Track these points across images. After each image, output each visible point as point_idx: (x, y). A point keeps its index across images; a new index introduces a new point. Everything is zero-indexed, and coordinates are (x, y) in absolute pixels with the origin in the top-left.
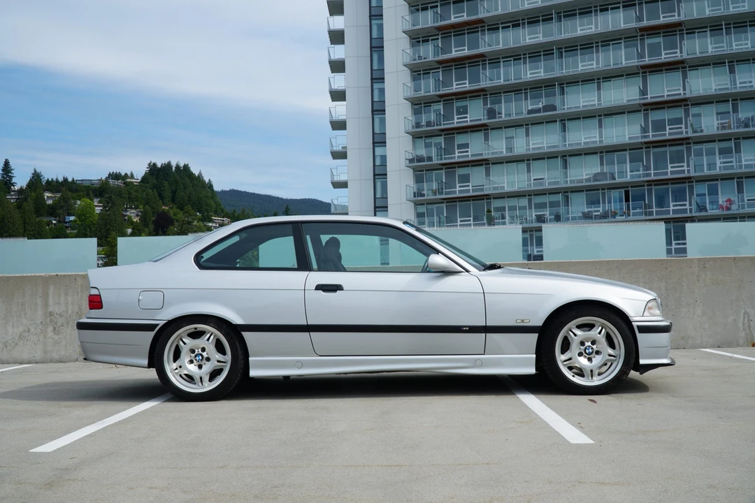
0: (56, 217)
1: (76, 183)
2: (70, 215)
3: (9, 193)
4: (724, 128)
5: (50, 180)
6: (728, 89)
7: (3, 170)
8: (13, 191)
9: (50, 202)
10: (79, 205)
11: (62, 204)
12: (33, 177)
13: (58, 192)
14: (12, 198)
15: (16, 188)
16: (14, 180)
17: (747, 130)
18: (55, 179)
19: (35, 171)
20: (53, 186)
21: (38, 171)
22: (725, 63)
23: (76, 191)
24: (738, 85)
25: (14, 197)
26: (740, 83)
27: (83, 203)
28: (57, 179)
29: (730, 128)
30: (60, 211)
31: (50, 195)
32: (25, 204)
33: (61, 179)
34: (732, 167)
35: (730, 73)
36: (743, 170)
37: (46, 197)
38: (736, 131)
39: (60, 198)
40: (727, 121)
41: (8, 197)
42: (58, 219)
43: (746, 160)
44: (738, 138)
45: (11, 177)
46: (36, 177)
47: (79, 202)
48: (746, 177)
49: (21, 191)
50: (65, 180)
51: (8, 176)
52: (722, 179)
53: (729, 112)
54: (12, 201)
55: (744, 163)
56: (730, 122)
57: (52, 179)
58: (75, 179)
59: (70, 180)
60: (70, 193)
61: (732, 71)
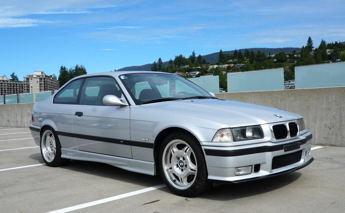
0: (331, 60)
1: (341, 44)
2: (338, 58)
3: (311, 51)
5: (329, 43)
7: (308, 42)
8: (313, 50)
9: (329, 53)
10: (342, 54)
11: (335, 54)
12: (322, 43)
13: (333, 49)
14: (312, 53)
15: (314, 49)
16: (313, 46)
18: (331, 43)
19: (322, 40)
20: (330, 46)
21: (324, 40)
23: (341, 47)
25: (313, 53)
27: (344, 53)
28: (332, 43)
30: (333, 57)
31: (329, 50)
32: (317, 55)
33: (334, 43)
37: (327, 52)
39: (333, 51)
41: (310, 53)
42: (332, 61)
45: (312, 44)
46: (323, 43)
47: (342, 52)
49: (316, 50)
50: (336, 43)
51: (310, 44)
54: (312, 55)
57: (330, 43)
58: (341, 42)
59: (338, 42)
60: (338, 49)
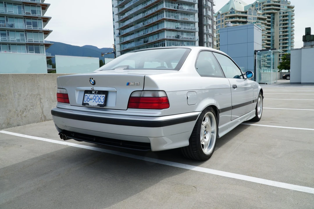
4: (3, 26)
6: (4, 12)
17: (11, 28)
22: (2, 2)
24: (8, 12)
26: (8, 11)
29: (5, 26)
34: (6, 40)
35: (5, 7)
36: (10, 42)
38: (8, 28)
40: (4, 24)
43: (11, 39)
44: (9, 30)
48: (11, 44)
52: (2, 44)
53: (5, 21)
55: (10, 39)
56: (5, 24)
61: (5, 6)
